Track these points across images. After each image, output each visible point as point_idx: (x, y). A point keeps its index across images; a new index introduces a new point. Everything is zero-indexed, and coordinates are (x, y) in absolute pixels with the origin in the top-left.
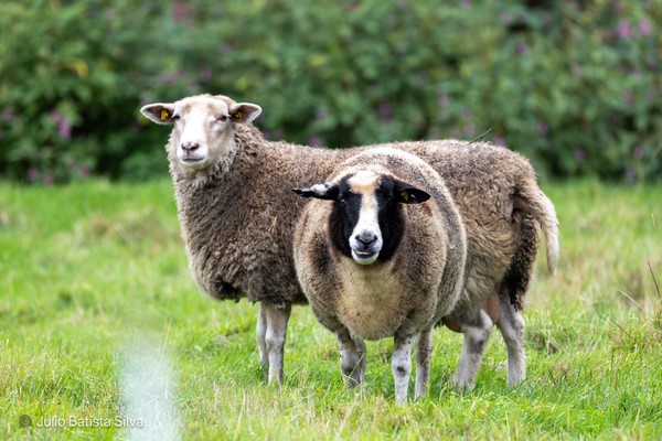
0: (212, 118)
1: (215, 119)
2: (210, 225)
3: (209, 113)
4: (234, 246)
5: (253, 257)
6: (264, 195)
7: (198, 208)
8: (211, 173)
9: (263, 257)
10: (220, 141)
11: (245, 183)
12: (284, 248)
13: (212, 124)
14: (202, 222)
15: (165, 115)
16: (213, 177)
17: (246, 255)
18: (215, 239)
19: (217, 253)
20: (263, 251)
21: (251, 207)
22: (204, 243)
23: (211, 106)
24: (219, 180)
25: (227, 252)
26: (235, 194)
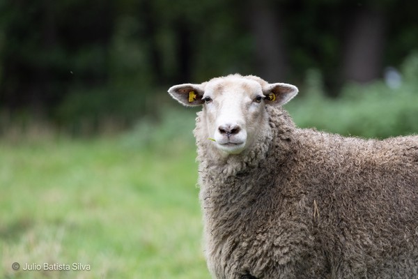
0: (248, 99)
1: (250, 100)
2: (238, 215)
3: (244, 94)
4: (263, 238)
5: (286, 250)
6: (298, 184)
7: (227, 196)
8: (245, 159)
9: (298, 250)
10: (256, 124)
11: (279, 171)
12: (320, 241)
13: (248, 106)
14: (230, 211)
15: (192, 96)
16: (247, 164)
17: (277, 247)
18: (244, 229)
19: (244, 244)
20: (297, 244)
21: (284, 197)
22: (231, 233)
23: (245, 86)
24: (253, 167)
25: (255, 243)
26: (268, 182)
